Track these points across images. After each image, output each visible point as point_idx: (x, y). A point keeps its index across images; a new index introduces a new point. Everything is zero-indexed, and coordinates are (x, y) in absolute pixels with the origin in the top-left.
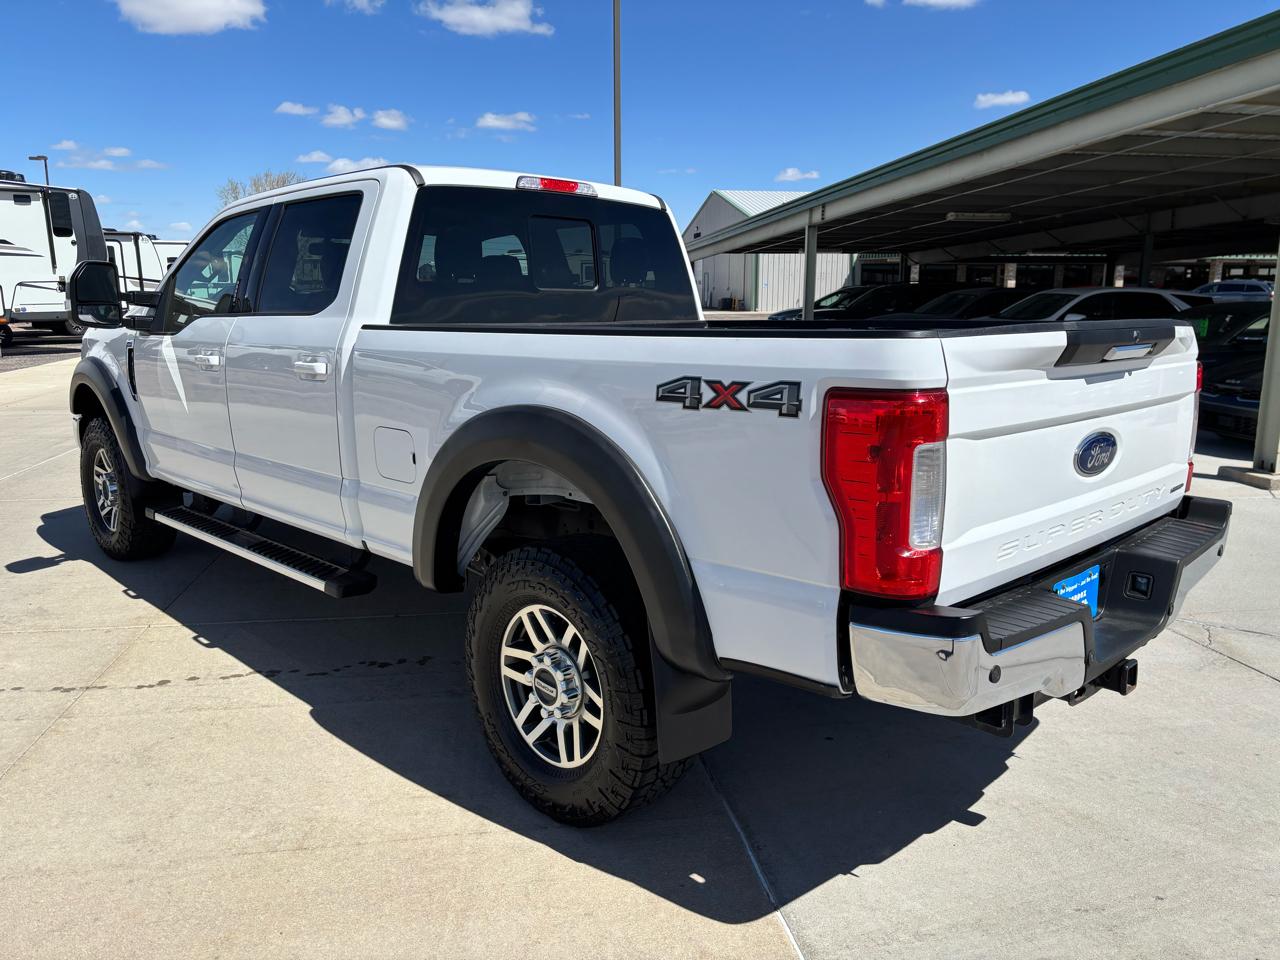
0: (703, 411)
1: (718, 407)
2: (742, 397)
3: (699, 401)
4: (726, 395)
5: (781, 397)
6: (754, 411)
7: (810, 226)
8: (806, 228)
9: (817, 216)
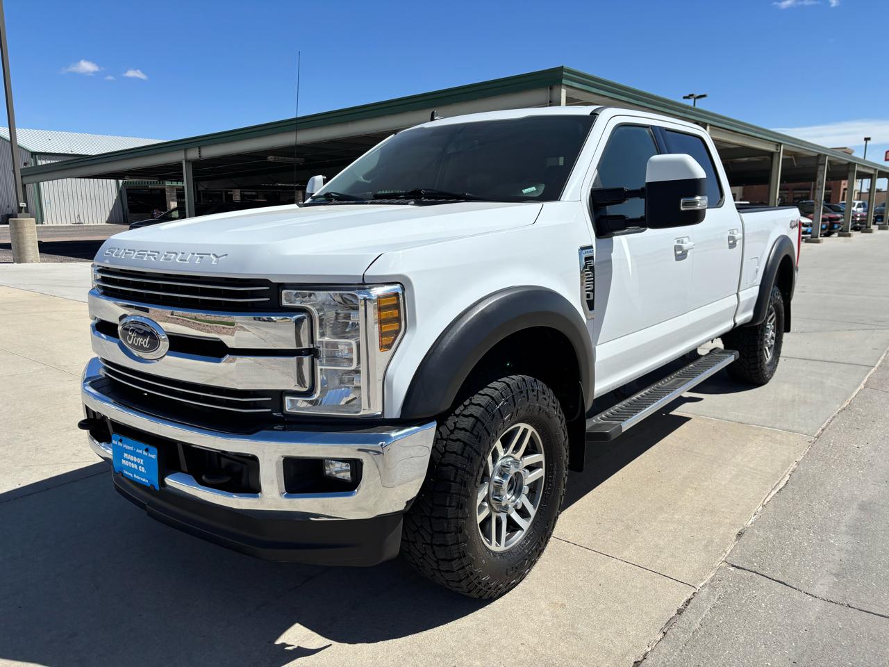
7: (186, 161)
8: (184, 162)
9: (193, 154)
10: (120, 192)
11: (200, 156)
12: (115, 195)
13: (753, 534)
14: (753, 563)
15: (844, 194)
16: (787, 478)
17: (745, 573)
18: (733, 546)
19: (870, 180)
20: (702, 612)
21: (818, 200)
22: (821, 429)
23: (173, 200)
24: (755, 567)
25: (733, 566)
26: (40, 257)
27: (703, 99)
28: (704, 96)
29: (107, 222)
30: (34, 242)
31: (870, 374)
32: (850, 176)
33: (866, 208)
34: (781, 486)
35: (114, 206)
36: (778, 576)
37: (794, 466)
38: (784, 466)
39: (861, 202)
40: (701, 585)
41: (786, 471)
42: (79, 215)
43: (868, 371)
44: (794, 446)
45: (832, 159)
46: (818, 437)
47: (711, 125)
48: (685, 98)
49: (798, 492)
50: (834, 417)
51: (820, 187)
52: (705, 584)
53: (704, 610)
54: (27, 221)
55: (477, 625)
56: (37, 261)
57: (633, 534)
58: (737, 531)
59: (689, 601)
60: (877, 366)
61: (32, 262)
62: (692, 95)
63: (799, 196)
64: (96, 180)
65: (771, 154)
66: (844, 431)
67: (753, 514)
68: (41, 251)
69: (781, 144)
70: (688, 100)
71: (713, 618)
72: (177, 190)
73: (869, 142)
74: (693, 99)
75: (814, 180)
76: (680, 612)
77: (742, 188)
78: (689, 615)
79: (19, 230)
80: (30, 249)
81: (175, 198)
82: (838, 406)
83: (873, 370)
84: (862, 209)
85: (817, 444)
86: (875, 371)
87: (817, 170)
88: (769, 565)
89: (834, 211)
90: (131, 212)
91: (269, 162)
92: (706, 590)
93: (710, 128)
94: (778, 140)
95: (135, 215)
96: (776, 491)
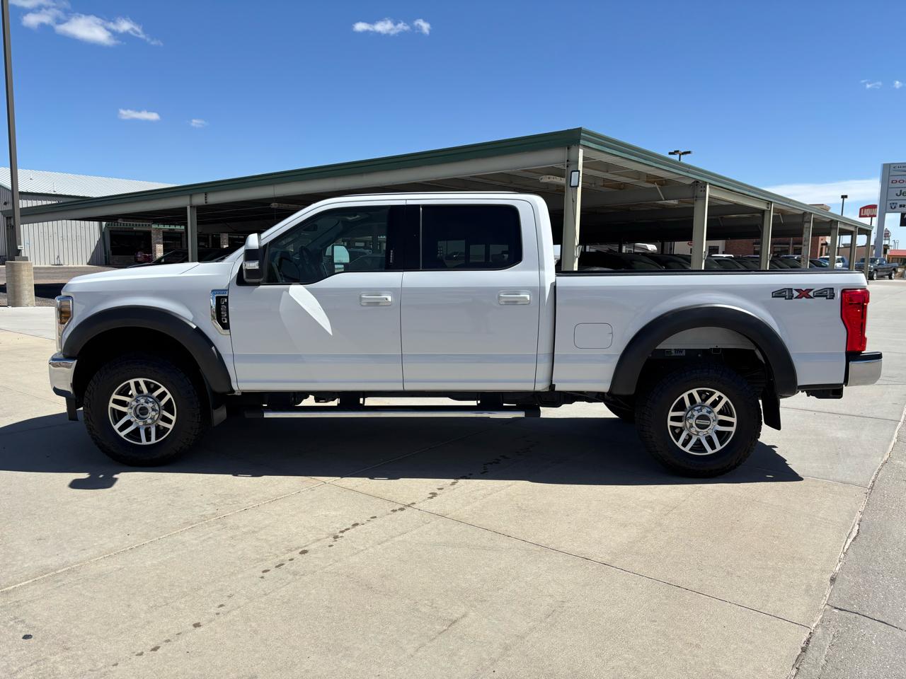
0: (794, 300)
1: (801, 298)
2: (811, 294)
3: (793, 296)
4: (804, 293)
5: (827, 293)
6: (816, 298)
7: (191, 207)
8: (188, 207)
9: (199, 200)
10: (103, 234)
11: (206, 202)
12: (97, 236)
13: (844, 579)
14: (853, 605)
15: (822, 249)
16: (857, 527)
17: (848, 615)
18: (830, 590)
19: (850, 236)
20: (824, 650)
21: (805, 255)
22: (871, 481)
23: (159, 243)
24: (856, 608)
25: (836, 608)
26: (36, 301)
27: (688, 155)
28: (689, 152)
29: (88, 264)
30: (30, 285)
31: (898, 428)
32: (833, 232)
33: (847, 264)
34: (854, 534)
35: (96, 248)
36: (878, 616)
37: (858, 516)
38: (852, 516)
39: (840, 257)
40: (814, 625)
41: (854, 521)
42: (58, 257)
43: (896, 425)
44: (853, 497)
45: (816, 217)
46: (872, 488)
47: (710, 184)
48: (670, 153)
49: (871, 540)
50: (880, 470)
51: (806, 243)
52: (818, 625)
53: (825, 648)
54: (24, 264)
55: (628, 664)
56: (32, 305)
57: (736, 579)
58: (829, 576)
59: (808, 641)
60: (902, 420)
61: (28, 306)
62: (677, 151)
63: (779, 250)
64: (91, 222)
65: (763, 212)
66: (893, 483)
67: (838, 561)
68: (37, 295)
69: (771, 202)
70: (674, 156)
71: (835, 655)
72: (164, 232)
73: (845, 199)
74: (678, 155)
75: (801, 235)
76: (804, 650)
77: (724, 241)
78: (812, 653)
79: (16, 274)
80: (26, 292)
81: (161, 241)
82: (880, 459)
83: (900, 423)
84: (841, 264)
85: (873, 495)
86: (902, 426)
87: (803, 227)
88: (867, 607)
89: (817, 266)
90: (114, 254)
91: (273, 209)
92: (819, 630)
93: (710, 187)
94: (769, 199)
95: (117, 257)
96: (852, 539)
